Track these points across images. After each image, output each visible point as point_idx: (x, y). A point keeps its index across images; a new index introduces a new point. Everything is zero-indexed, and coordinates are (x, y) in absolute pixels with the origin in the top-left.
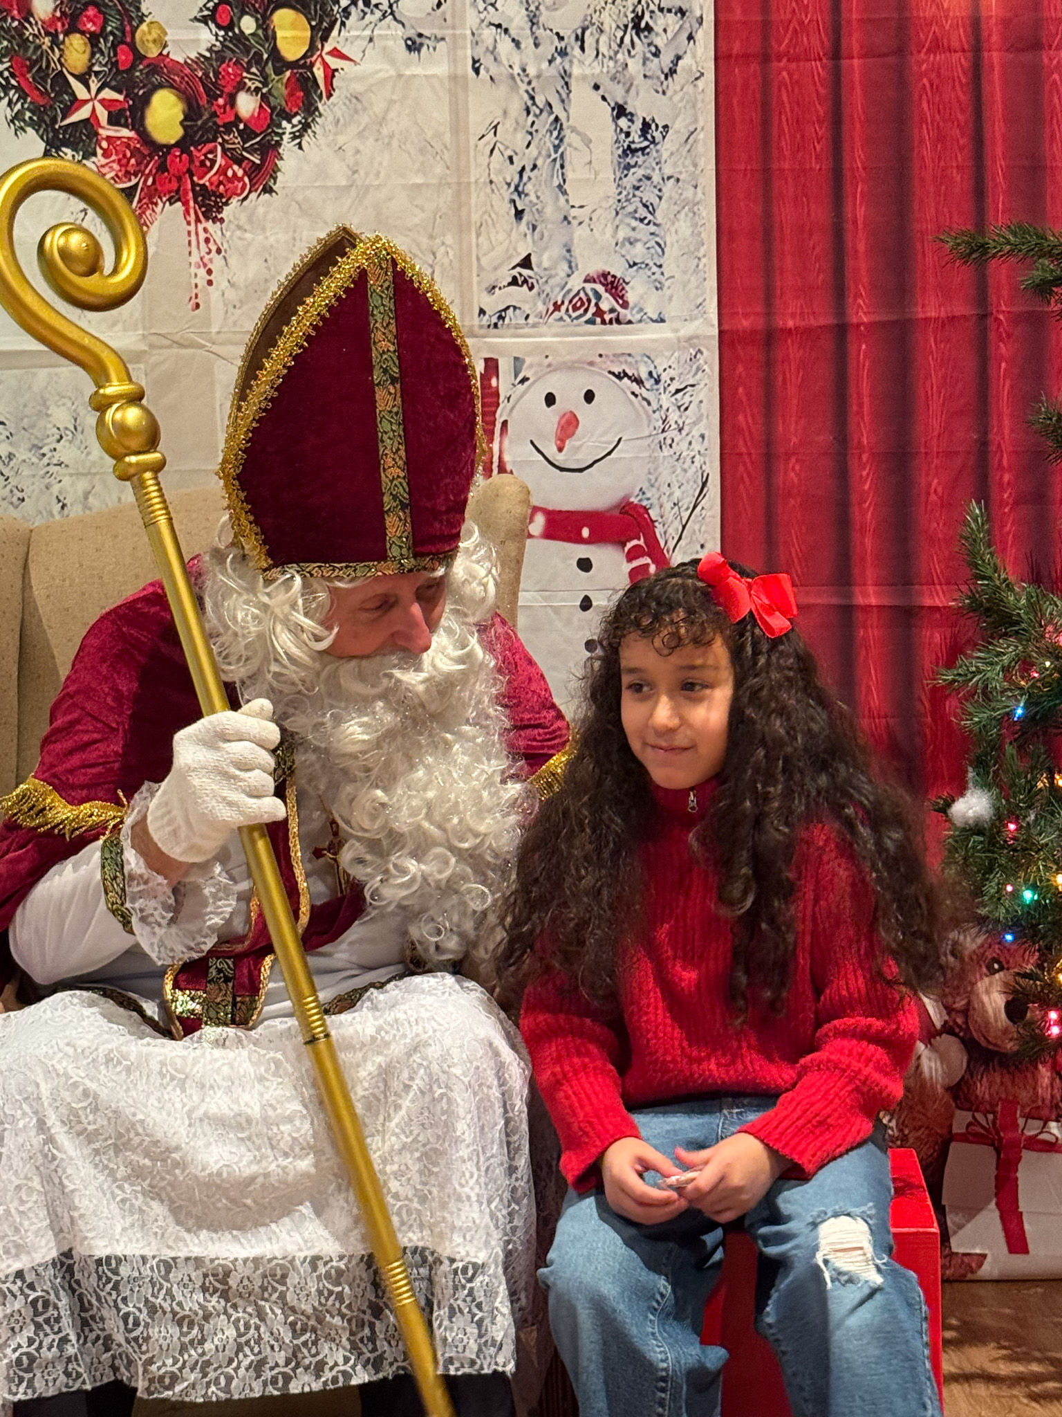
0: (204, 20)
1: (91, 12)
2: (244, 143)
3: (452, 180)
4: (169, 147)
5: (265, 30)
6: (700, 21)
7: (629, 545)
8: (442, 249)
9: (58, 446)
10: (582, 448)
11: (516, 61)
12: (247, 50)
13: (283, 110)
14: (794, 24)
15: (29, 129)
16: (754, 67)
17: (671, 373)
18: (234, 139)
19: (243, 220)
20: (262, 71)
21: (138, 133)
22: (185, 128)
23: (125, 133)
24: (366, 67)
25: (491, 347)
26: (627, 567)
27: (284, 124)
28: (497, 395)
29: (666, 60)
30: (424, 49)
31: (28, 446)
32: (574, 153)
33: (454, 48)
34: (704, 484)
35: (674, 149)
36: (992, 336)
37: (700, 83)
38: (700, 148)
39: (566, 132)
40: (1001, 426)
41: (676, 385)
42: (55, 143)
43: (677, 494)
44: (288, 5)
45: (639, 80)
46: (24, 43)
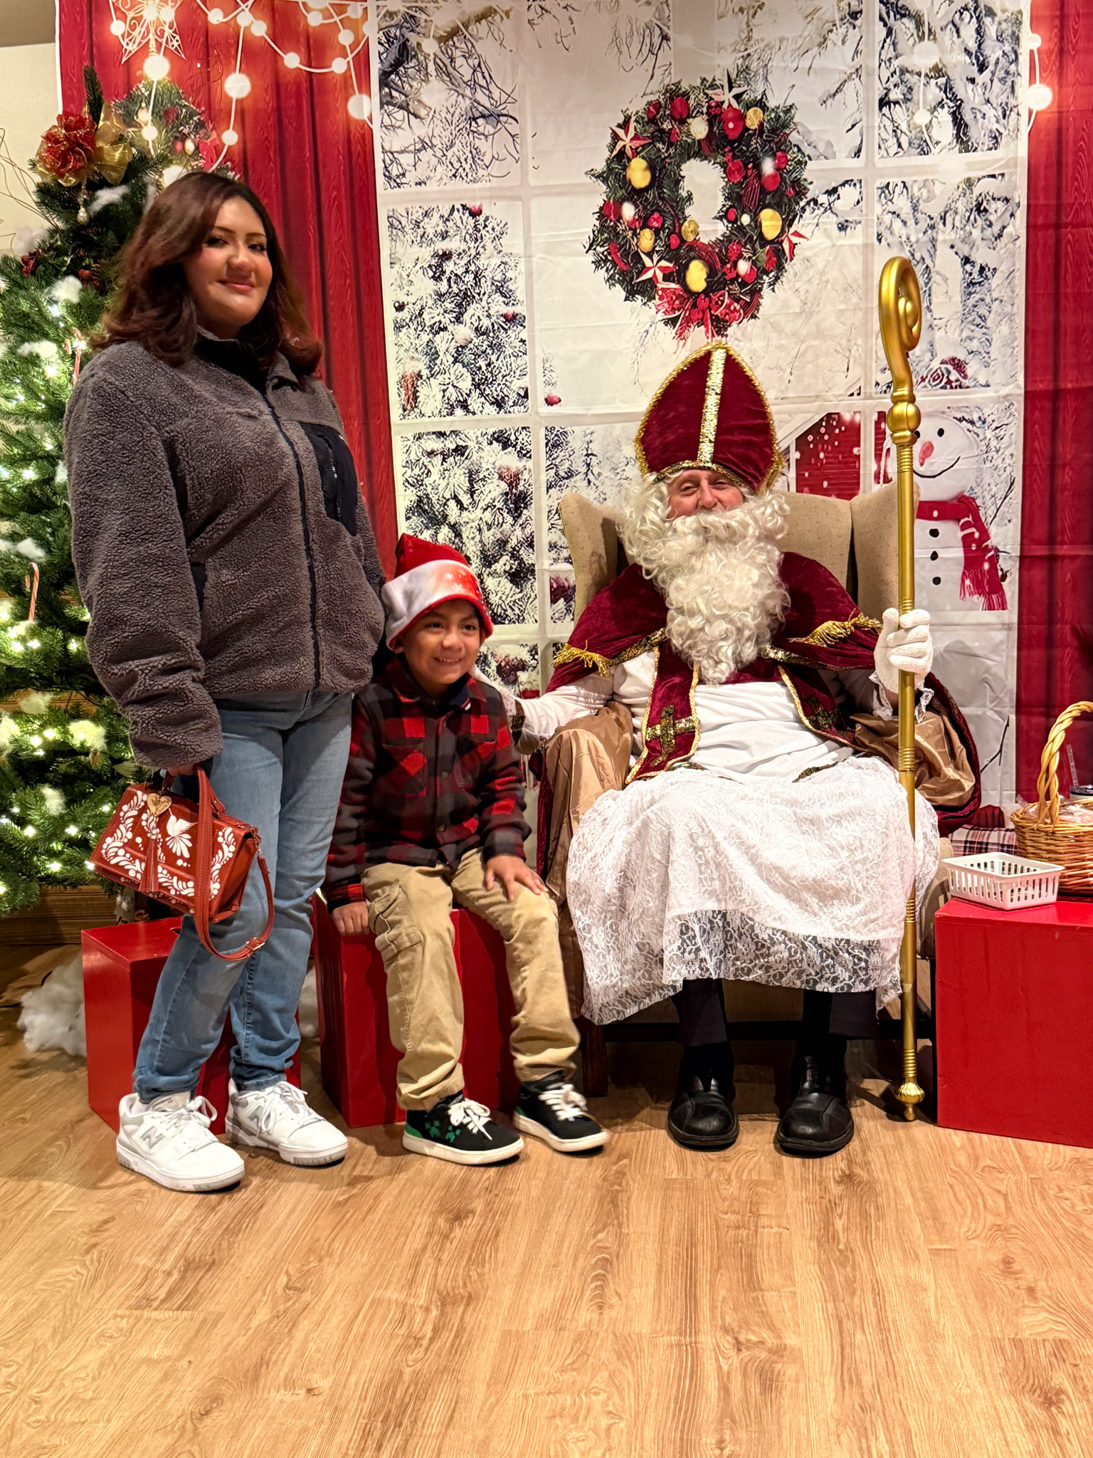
0: (720, 218)
2: (741, 289)
3: (863, 306)
4: (699, 294)
5: (756, 222)
6: (1018, 205)
7: (963, 521)
8: (855, 348)
9: (627, 468)
10: (936, 462)
11: (904, 232)
12: (745, 234)
13: (764, 269)
14: (1076, 205)
15: (617, 285)
16: (1051, 231)
17: (992, 417)
18: (735, 288)
19: (739, 334)
20: (753, 247)
21: (681, 285)
22: (708, 283)
23: (673, 285)
24: (813, 241)
25: (882, 405)
26: (961, 534)
27: (765, 277)
28: (885, 433)
29: (996, 229)
30: (849, 229)
31: (610, 467)
32: (938, 287)
33: (867, 226)
34: (1012, 484)
35: (999, 282)
37: (1018, 243)
38: (1017, 282)
39: (933, 274)
41: (996, 424)
42: (632, 292)
43: (994, 489)
44: (769, 206)
45: (979, 241)
46: (617, 234)
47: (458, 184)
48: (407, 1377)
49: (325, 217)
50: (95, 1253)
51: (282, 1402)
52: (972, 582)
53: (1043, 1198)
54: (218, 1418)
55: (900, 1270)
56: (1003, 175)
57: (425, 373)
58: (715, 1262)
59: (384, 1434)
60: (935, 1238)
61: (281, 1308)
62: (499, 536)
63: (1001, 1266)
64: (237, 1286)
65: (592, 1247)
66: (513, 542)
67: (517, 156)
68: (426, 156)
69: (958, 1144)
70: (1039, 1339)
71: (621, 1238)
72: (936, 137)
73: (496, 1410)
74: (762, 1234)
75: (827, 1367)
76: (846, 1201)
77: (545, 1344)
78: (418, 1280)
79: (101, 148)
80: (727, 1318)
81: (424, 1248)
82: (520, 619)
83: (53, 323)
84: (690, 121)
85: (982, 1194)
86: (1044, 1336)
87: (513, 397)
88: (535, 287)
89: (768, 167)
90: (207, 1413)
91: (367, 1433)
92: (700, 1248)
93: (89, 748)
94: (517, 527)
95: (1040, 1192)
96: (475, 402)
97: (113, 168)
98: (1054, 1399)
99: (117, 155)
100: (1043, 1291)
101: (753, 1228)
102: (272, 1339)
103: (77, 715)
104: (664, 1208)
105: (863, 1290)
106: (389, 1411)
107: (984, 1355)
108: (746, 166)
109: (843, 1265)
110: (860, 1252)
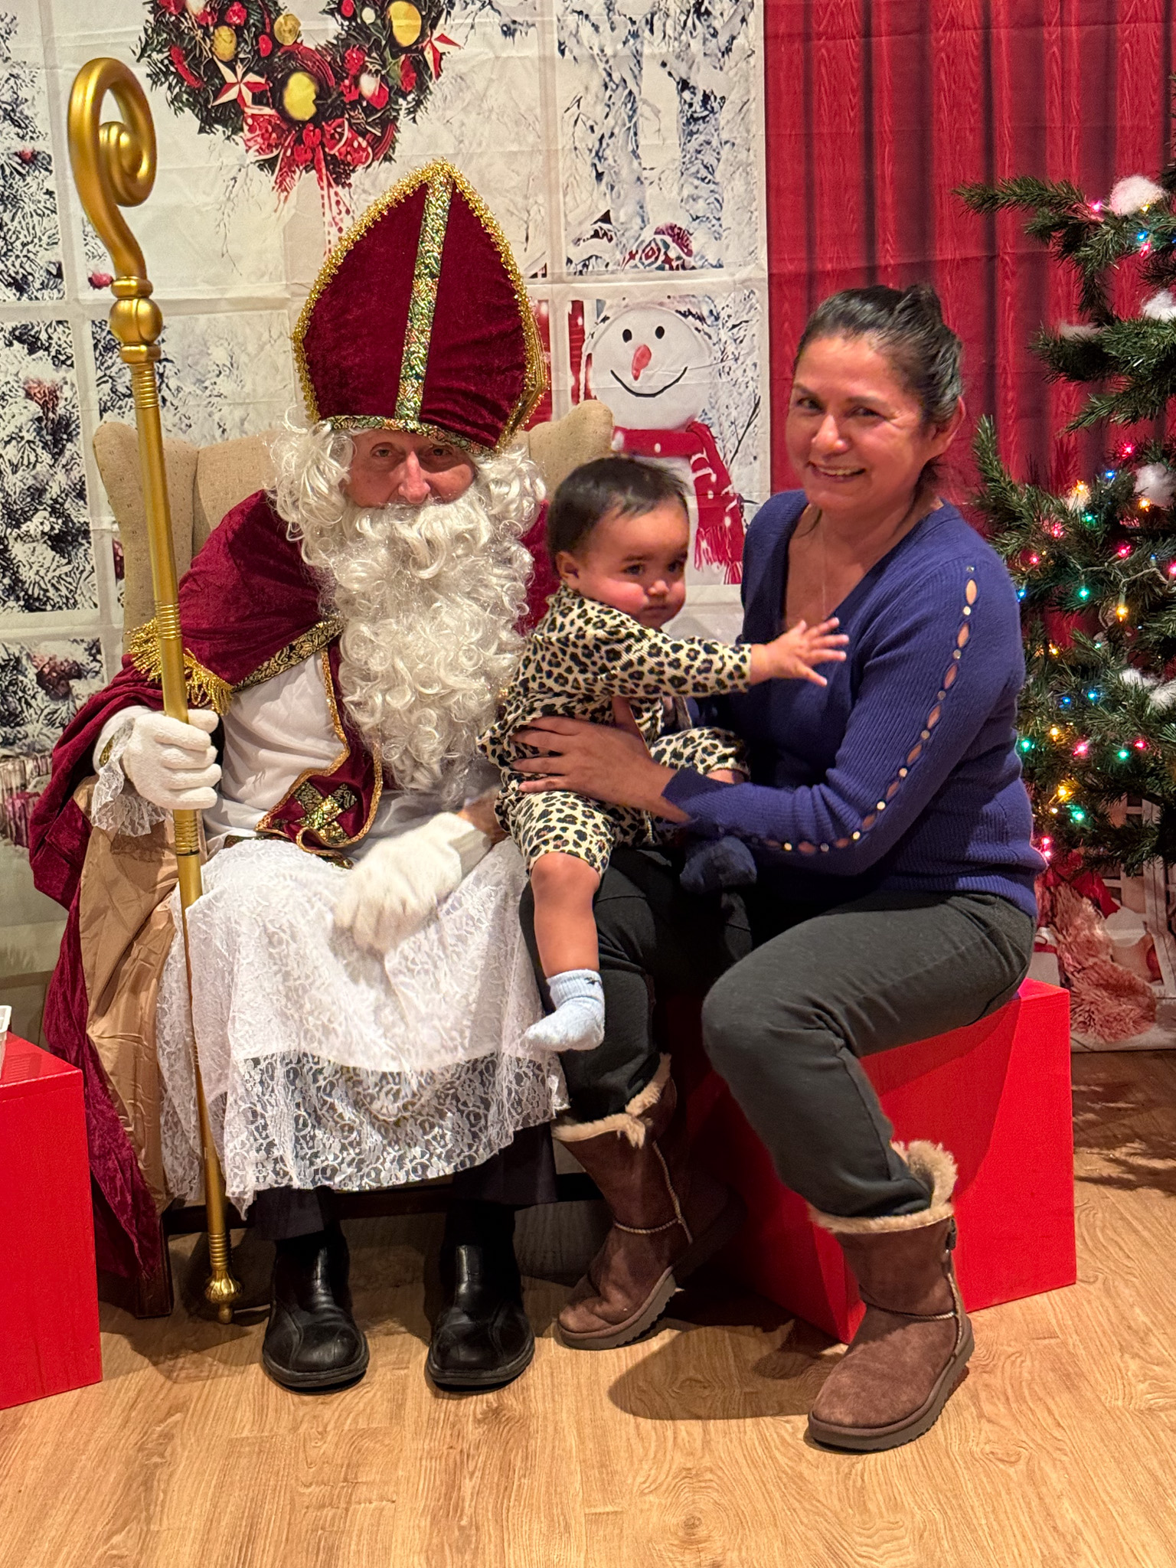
0: (331, 12)
1: (236, 7)
2: (367, 116)
3: (543, 148)
4: (304, 123)
5: (383, 20)
7: (694, 458)
8: (534, 210)
9: (218, 380)
10: (654, 376)
11: (596, 43)
12: (368, 37)
13: (399, 89)
14: (832, 7)
15: (186, 109)
16: (797, 45)
17: (728, 311)
18: (359, 115)
19: (367, 185)
20: (381, 56)
21: (278, 110)
22: (317, 106)
23: (267, 111)
24: (468, 50)
25: (576, 291)
26: (694, 476)
27: (401, 101)
28: (582, 332)
29: (723, 39)
30: (518, 34)
31: (193, 380)
32: (646, 123)
33: (543, 32)
34: (757, 405)
35: (729, 117)
36: (999, 274)
37: (752, 60)
38: (752, 116)
39: (639, 104)
40: (1006, 351)
41: (732, 322)
42: (209, 120)
43: (734, 413)
45: (700, 57)
46: (181, 34)
52: (710, 544)
55: (539, 1551)
60: (597, 1496)
62: (31, 482)
63: (680, 1534)
65: (100, 1559)
66: (54, 491)
69: (656, 1348)
71: (146, 1542)
74: (355, 1513)
76: (484, 1449)
82: (70, 603)
87: (40, 276)
92: (260, 1542)
94: (58, 469)
101: (343, 1505)
104: (220, 1486)
109: (461, 1551)
110: (489, 1528)
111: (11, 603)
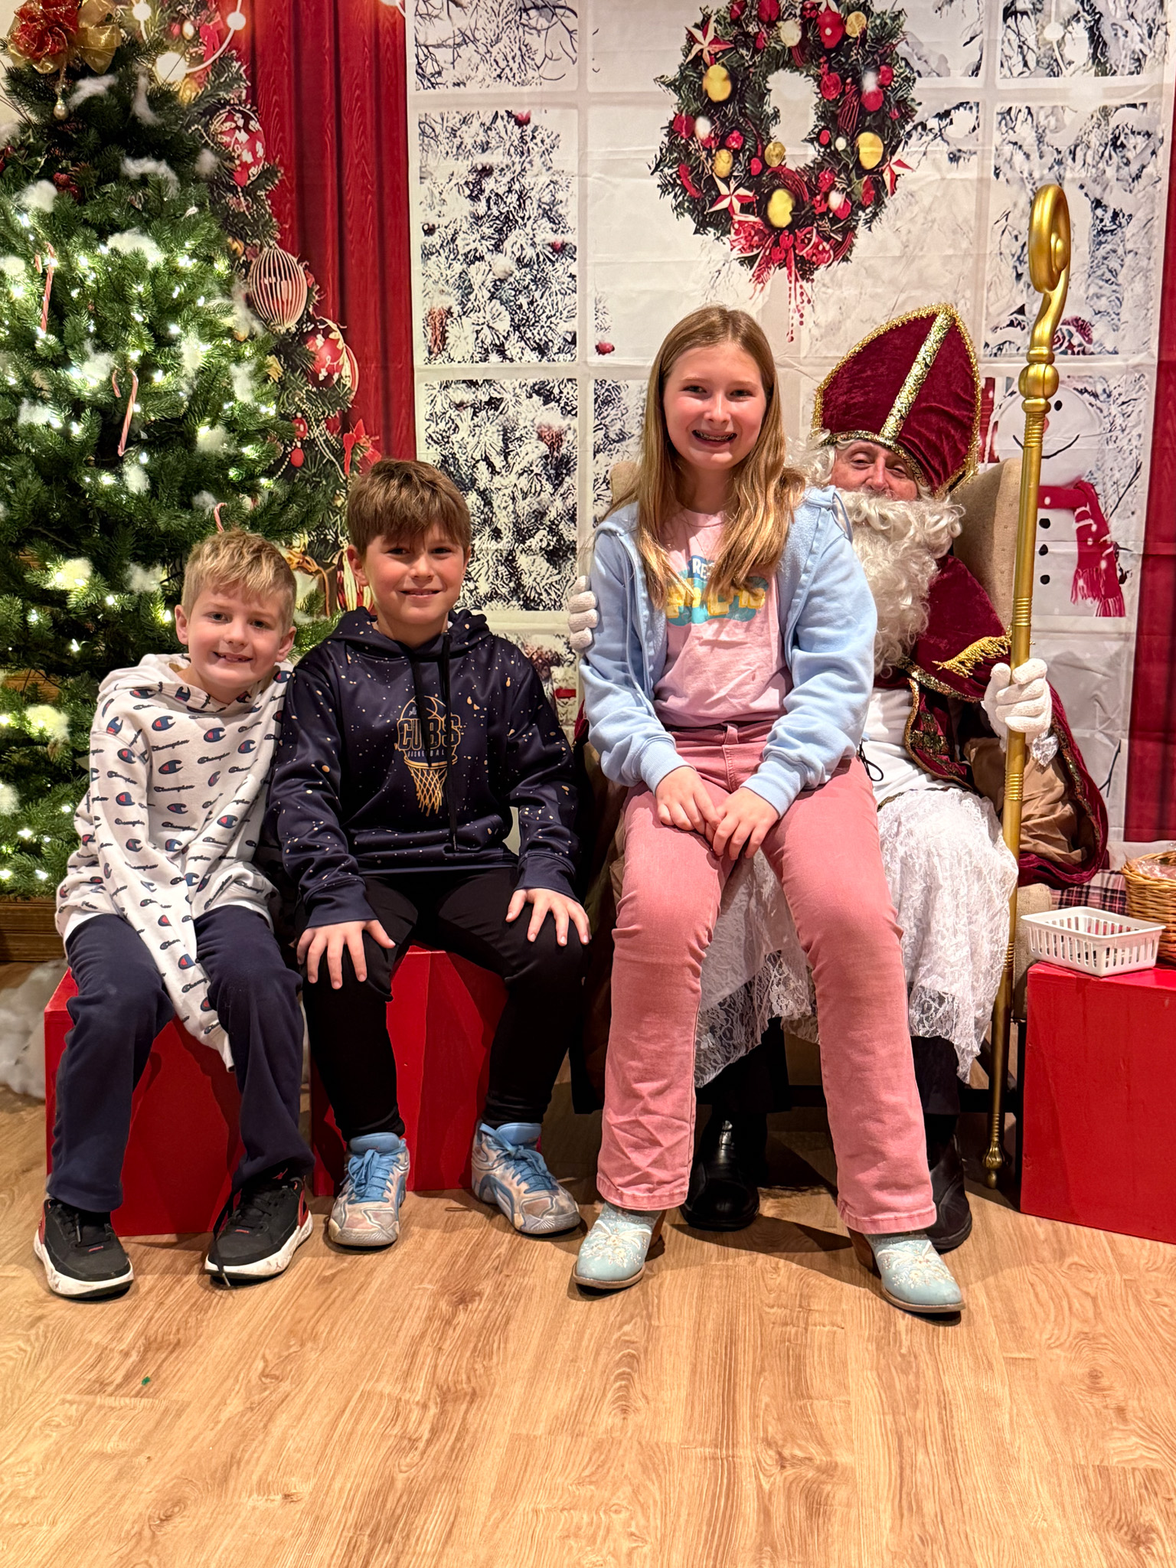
0: (811, 141)
2: (832, 226)
3: (974, 252)
4: (782, 229)
5: (853, 147)
6: (1162, 141)
7: (1079, 511)
10: (1051, 440)
11: (1026, 168)
12: (839, 161)
13: (860, 204)
15: (686, 214)
17: (1119, 390)
18: (826, 224)
19: (827, 280)
20: (848, 177)
21: (762, 218)
22: (793, 217)
23: (752, 218)
24: (918, 173)
25: (991, 370)
26: (1076, 526)
27: (860, 213)
28: (992, 403)
29: (1134, 168)
30: (962, 160)
33: (983, 158)
34: (1138, 469)
35: (1135, 231)
37: (1159, 185)
38: (1155, 231)
41: (1123, 399)
42: (704, 223)
43: (1117, 475)
44: (869, 129)
45: (1113, 182)
46: (689, 154)
47: (505, 87)
48: (399, 1485)
49: (345, 121)
50: (41, 1326)
51: (254, 1508)
52: (1086, 582)
53: (1138, 1303)
54: (180, 1525)
55: (970, 1382)
56: (1145, 105)
57: (456, 309)
58: (758, 1363)
59: (371, 1550)
60: (1010, 1344)
61: (256, 1398)
62: (536, 506)
63: (1087, 1381)
64: (205, 1370)
65: (616, 1341)
66: (552, 514)
67: (574, 55)
68: (467, 51)
69: (1042, 1237)
70: (1128, 1467)
71: (650, 1330)
72: (1068, 56)
73: (501, 1526)
74: (813, 1332)
75: (884, 1492)
77: (559, 1451)
78: (415, 1372)
79: (85, 30)
80: (770, 1429)
81: (423, 1335)
82: (557, 605)
83: (21, 235)
84: (780, 24)
85: (1067, 1295)
86: (1134, 1465)
87: (558, 342)
88: (590, 212)
89: (870, 82)
90: (168, 1518)
91: (352, 1548)
92: (741, 1345)
93: (48, 738)
94: (557, 497)
95: (1135, 1297)
96: (513, 347)
97: (99, 54)
98: (1143, 1537)
99: (103, 38)
100: (1134, 1412)
101: (802, 1325)
102: (245, 1435)
103: (35, 698)
104: (701, 1297)
105: (926, 1401)
106: (379, 1523)
107: (1065, 1483)
108: (844, 80)
109: (906, 1373)
110: (925, 1357)
111: (514, 602)
